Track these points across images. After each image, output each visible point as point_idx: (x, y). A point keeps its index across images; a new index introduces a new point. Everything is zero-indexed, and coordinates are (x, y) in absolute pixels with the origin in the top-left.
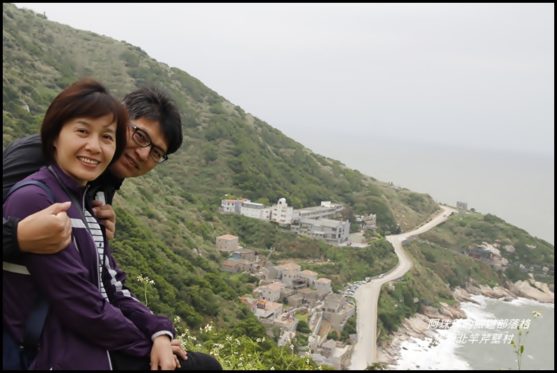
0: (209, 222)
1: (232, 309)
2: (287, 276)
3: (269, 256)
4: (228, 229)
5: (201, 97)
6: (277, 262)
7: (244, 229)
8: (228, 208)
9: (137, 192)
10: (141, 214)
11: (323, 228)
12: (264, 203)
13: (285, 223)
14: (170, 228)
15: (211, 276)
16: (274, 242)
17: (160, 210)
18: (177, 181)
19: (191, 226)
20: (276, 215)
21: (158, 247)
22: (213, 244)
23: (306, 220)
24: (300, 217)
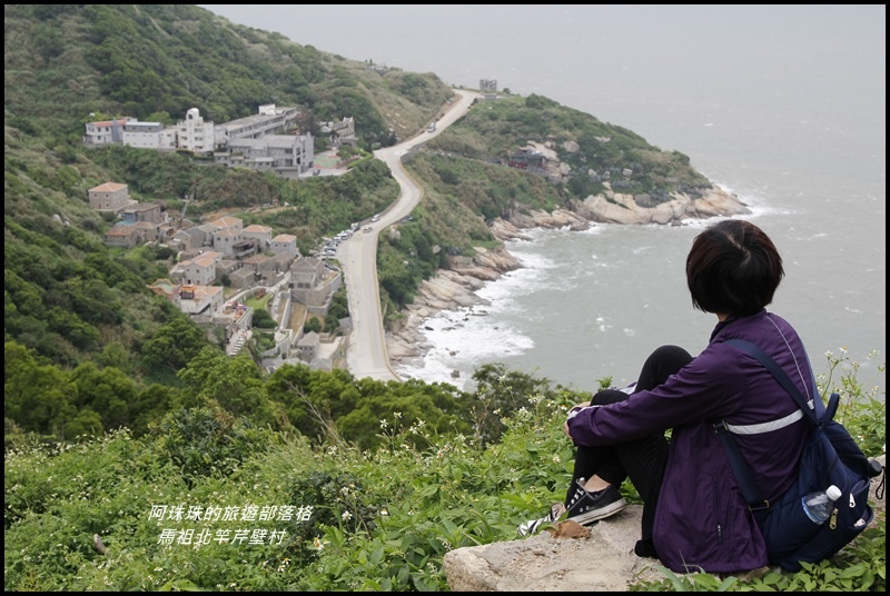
0: (70, 166)
1: (143, 308)
2: (223, 240)
3: (185, 209)
4: (106, 173)
6: (201, 218)
7: (133, 169)
8: (99, 137)
11: (269, 151)
12: (162, 121)
13: (204, 150)
15: (97, 259)
16: (190, 184)
19: (40, 177)
20: (186, 138)
22: (84, 204)
23: (238, 142)
24: (228, 138)
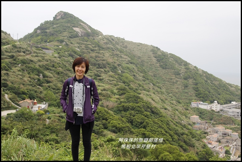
0: (187, 111)
1: (199, 145)
2: (220, 132)
4: (194, 113)
5: (181, 64)
6: (215, 126)
7: (200, 113)
8: (194, 105)
9: (160, 100)
10: (162, 108)
11: (233, 112)
12: (208, 103)
13: (217, 110)
14: (173, 113)
15: (191, 132)
16: (213, 118)
17: (168, 107)
18: (174, 95)
19: (180, 113)
20: (213, 107)
21: (170, 121)
22: (189, 119)
23: (225, 109)
24: (223, 108)
